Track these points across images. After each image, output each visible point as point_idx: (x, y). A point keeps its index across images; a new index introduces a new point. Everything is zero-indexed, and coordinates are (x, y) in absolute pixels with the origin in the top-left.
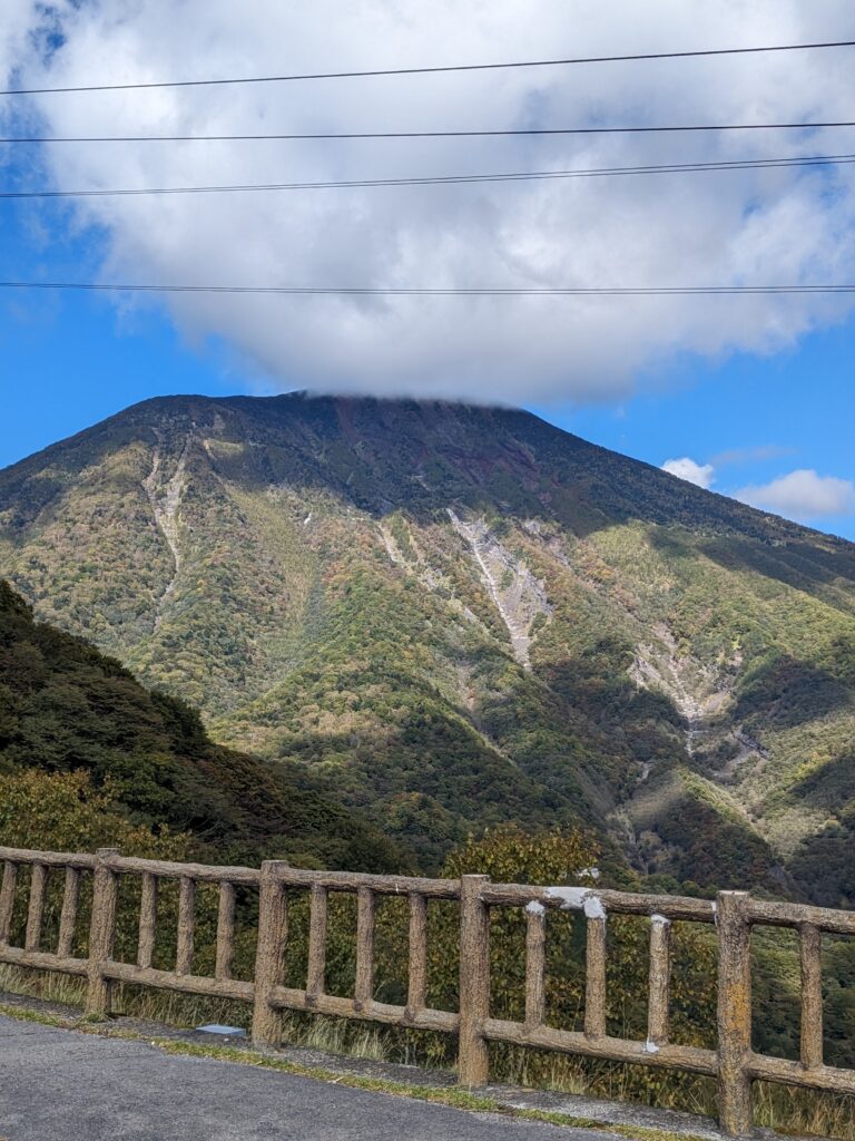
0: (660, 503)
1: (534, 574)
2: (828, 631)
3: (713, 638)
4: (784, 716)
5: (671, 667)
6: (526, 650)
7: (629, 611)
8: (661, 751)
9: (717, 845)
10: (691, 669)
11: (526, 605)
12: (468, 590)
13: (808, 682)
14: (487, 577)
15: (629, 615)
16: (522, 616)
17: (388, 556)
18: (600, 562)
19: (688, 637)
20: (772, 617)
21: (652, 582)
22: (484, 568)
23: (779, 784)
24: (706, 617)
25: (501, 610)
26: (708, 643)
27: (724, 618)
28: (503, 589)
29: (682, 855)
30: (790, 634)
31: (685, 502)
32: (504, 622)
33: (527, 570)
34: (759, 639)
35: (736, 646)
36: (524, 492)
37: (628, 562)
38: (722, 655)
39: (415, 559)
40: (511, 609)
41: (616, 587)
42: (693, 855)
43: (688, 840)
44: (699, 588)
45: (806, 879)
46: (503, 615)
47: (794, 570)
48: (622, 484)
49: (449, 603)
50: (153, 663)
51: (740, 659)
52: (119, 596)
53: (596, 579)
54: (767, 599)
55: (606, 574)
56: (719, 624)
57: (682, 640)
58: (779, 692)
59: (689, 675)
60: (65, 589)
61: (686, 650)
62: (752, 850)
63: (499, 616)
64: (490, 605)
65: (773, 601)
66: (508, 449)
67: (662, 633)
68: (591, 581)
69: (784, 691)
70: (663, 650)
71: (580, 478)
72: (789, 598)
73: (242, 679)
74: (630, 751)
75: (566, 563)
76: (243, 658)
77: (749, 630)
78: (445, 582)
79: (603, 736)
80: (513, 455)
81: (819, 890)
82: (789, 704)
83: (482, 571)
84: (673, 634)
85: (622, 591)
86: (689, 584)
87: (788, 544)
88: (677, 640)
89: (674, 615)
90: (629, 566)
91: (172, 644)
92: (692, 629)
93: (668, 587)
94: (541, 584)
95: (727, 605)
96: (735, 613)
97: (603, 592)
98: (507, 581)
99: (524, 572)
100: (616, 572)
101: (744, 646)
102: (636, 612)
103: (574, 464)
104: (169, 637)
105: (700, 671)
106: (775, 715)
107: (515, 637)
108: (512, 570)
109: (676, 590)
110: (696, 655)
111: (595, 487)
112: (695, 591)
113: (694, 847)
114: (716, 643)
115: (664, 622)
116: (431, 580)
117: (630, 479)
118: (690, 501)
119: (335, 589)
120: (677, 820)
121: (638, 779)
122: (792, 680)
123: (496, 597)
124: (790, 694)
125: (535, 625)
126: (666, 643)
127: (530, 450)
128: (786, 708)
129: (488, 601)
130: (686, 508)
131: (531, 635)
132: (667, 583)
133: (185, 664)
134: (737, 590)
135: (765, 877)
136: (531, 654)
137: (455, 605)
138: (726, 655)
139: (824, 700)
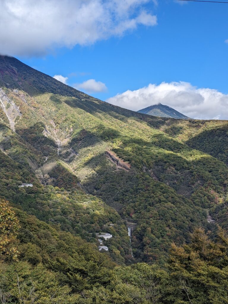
0: (52, 87)
1: (16, 105)
2: (95, 123)
3: (65, 124)
4: (83, 145)
5: (54, 132)
6: (14, 126)
8: (50, 154)
9: (64, 178)
10: (59, 132)
11: (14, 113)
13: (89, 136)
15: (43, 117)
16: (13, 116)
18: (35, 102)
19: (59, 124)
20: (80, 119)
21: (50, 109)
23: (81, 162)
24: (64, 119)
25: (7, 114)
26: (64, 125)
27: (68, 119)
28: (7, 109)
29: (55, 180)
30: (85, 124)
31: (59, 87)
32: (7, 118)
33: (14, 104)
34: (77, 125)
35: (71, 126)
36: (14, 81)
37: (43, 103)
38: (67, 129)
40: (9, 114)
41: (39, 109)
42: (58, 180)
43: (57, 176)
44: (62, 111)
45: (86, 186)
46: (7, 116)
47: (87, 107)
48: (42, 81)
51: (72, 130)
53: (34, 107)
54: (80, 114)
55: (37, 106)
56: (67, 121)
57: (57, 124)
58: (82, 139)
59: (59, 134)
61: (58, 127)
62: (73, 179)
63: (6, 116)
64: (3, 113)
65: (81, 115)
66: (9, 68)
67: (52, 122)
68: (33, 107)
69: (83, 138)
70: (52, 127)
71: (30, 78)
72: (85, 114)
74: (42, 154)
75: (26, 102)
77: (75, 122)
79: (35, 150)
80: (10, 70)
81: (89, 188)
82: (84, 142)
84: (55, 123)
85: (41, 111)
86: (60, 109)
87: (86, 100)
89: (55, 118)
90: (43, 104)
92: (60, 122)
94: (18, 107)
95: (69, 116)
96: (71, 118)
97: (36, 111)
98: (8, 106)
99: (13, 104)
100: (40, 105)
101: (73, 127)
102: (45, 117)
103: (28, 74)
105: (62, 133)
106: (80, 145)
107: (11, 122)
108: (10, 103)
109: (56, 111)
110: (61, 129)
111: (34, 81)
112: (61, 111)
113: (59, 178)
114: (66, 126)
115: (52, 119)
117: (44, 80)
118: (60, 87)
120: (54, 171)
121: (44, 161)
122: (85, 136)
123: (5, 111)
124: (84, 139)
125: (17, 119)
126: (53, 125)
127: (15, 69)
128: (83, 143)
130: (59, 88)
131: (15, 122)
132: (54, 109)
134: (72, 112)
135: (76, 185)
136: (15, 127)
138: (68, 129)
139: (93, 141)
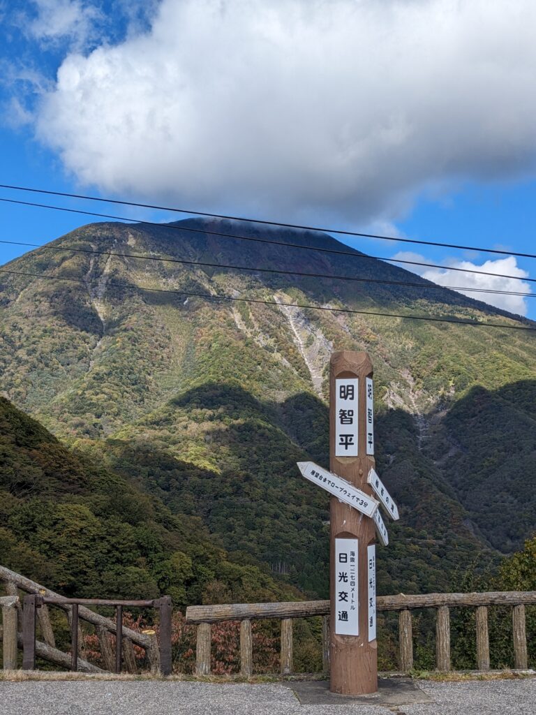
0: (408, 294)
1: (326, 338)
2: (510, 375)
3: (436, 379)
4: (479, 427)
5: (411, 397)
6: (320, 385)
7: (386, 361)
8: (401, 448)
9: (432, 506)
10: (423, 397)
11: (321, 357)
12: (285, 346)
13: (494, 406)
14: (297, 339)
15: (385, 363)
16: (319, 363)
17: (236, 326)
18: (369, 330)
19: (422, 378)
20: (474, 366)
21: (401, 343)
22: (296, 333)
23: (473, 469)
24: (433, 366)
25: (306, 360)
26: (434, 382)
27: (444, 366)
28: (308, 347)
29: (410, 511)
30: (485, 377)
31: (424, 293)
32: (307, 367)
33: (323, 335)
34: (466, 379)
35: (451, 383)
36: (323, 285)
37: (386, 330)
38: (442, 389)
39: (253, 327)
40: (312, 359)
41: (378, 346)
42: (416, 512)
43: (414, 502)
44: (430, 347)
45: (486, 528)
46: (307, 363)
49: (273, 355)
50: (87, 389)
51: (453, 392)
52: (67, 348)
53: (366, 341)
54: (472, 354)
55: (372, 338)
56: (442, 370)
57: (418, 379)
58: (476, 412)
59: (422, 402)
60: (34, 343)
61: (420, 386)
62: (452, 509)
63: (304, 363)
64: (299, 357)
65: (476, 356)
66: (314, 258)
67: (406, 375)
68: (363, 342)
69: (480, 412)
70: (406, 386)
72: (486, 354)
73: (142, 400)
74: (382, 448)
75: (348, 331)
76: (143, 387)
77: (459, 374)
78: (271, 342)
80: (316, 262)
81: (493, 535)
82: (482, 420)
83: (294, 335)
84: (412, 376)
85: (382, 349)
86: (424, 344)
87: (489, 320)
88: (415, 379)
89: (413, 364)
90: (387, 333)
91: (99, 378)
92: (424, 373)
93: (411, 346)
94: (331, 343)
95: (447, 358)
96: (451, 363)
97: (370, 349)
98: (310, 342)
99: (321, 336)
100: (378, 337)
101: (456, 384)
102: (390, 362)
103: (355, 269)
104: (97, 374)
105: (428, 399)
106: (474, 426)
107: (314, 377)
108: (313, 335)
109: (416, 348)
110: (426, 389)
113: (417, 507)
114: (439, 382)
115: (407, 368)
116: (262, 341)
119: (202, 345)
120: (407, 490)
121: (386, 465)
122: (485, 405)
123: (303, 352)
124: (483, 413)
125: (327, 370)
126: (408, 381)
127: (327, 259)
128: (480, 422)
129: (298, 354)
131: (323, 376)
132: (410, 344)
133: (107, 390)
134: (454, 349)
135: (459, 526)
136: (323, 387)
137: (277, 356)
138: (445, 390)
139: (503, 418)
